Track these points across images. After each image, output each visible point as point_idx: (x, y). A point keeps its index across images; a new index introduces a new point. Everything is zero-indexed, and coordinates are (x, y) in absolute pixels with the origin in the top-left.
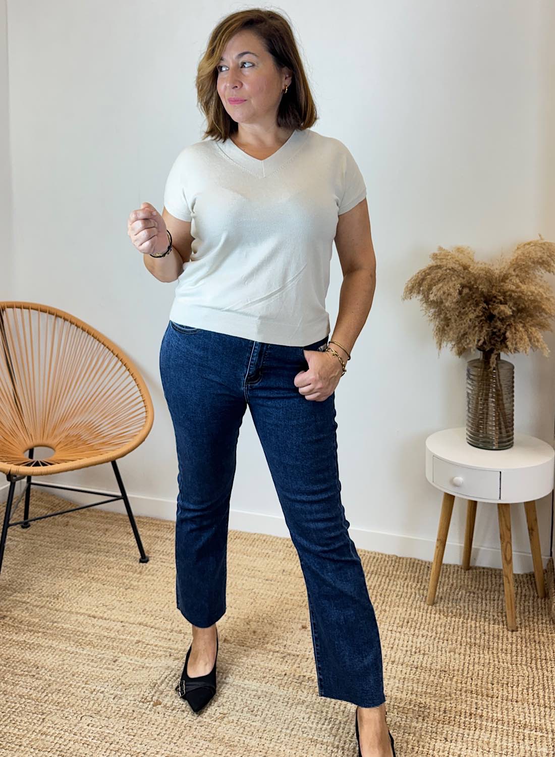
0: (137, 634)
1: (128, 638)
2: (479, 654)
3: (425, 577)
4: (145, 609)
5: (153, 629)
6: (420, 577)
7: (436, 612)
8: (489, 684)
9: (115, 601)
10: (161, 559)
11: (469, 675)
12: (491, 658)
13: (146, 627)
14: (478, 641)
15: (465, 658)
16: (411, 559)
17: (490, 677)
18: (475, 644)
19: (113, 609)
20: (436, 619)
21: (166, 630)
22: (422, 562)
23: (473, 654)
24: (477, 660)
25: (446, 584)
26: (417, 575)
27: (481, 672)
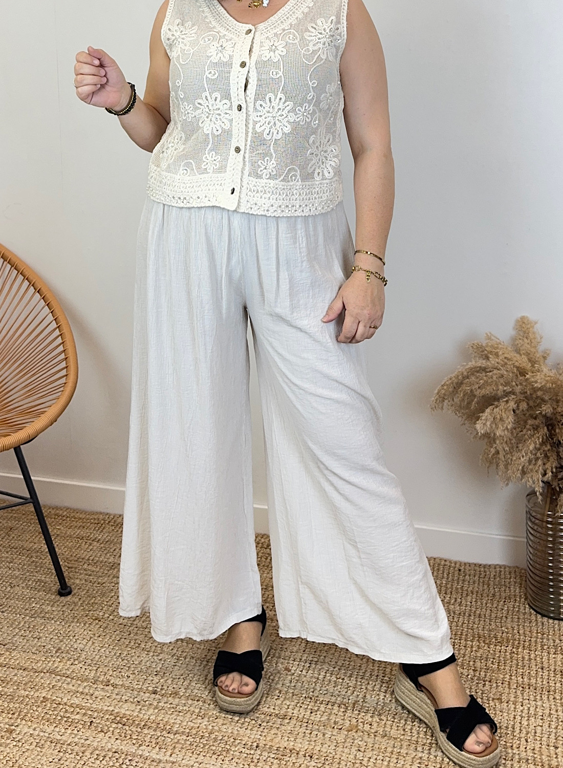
0: (44, 689)
1: (32, 693)
2: (534, 701)
3: (455, 585)
4: (59, 649)
5: (69, 680)
6: (449, 586)
7: (474, 637)
8: (552, 748)
9: (18, 637)
10: (85, 570)
11: (523, 735)
12: (553, 706)
13: (59, 677)
14: (533, 681)
15: (515, 708)
16: (435, 559)
17: (553, 735)
18: (529, 685)
19: (14, 650)
20: (474, 649)
21: (86, 680)
22: (450, 562)
23: (527, 701)
24: (532, 711)
25: (485, 595)
26: (444, 582)
27: (539, 729)
